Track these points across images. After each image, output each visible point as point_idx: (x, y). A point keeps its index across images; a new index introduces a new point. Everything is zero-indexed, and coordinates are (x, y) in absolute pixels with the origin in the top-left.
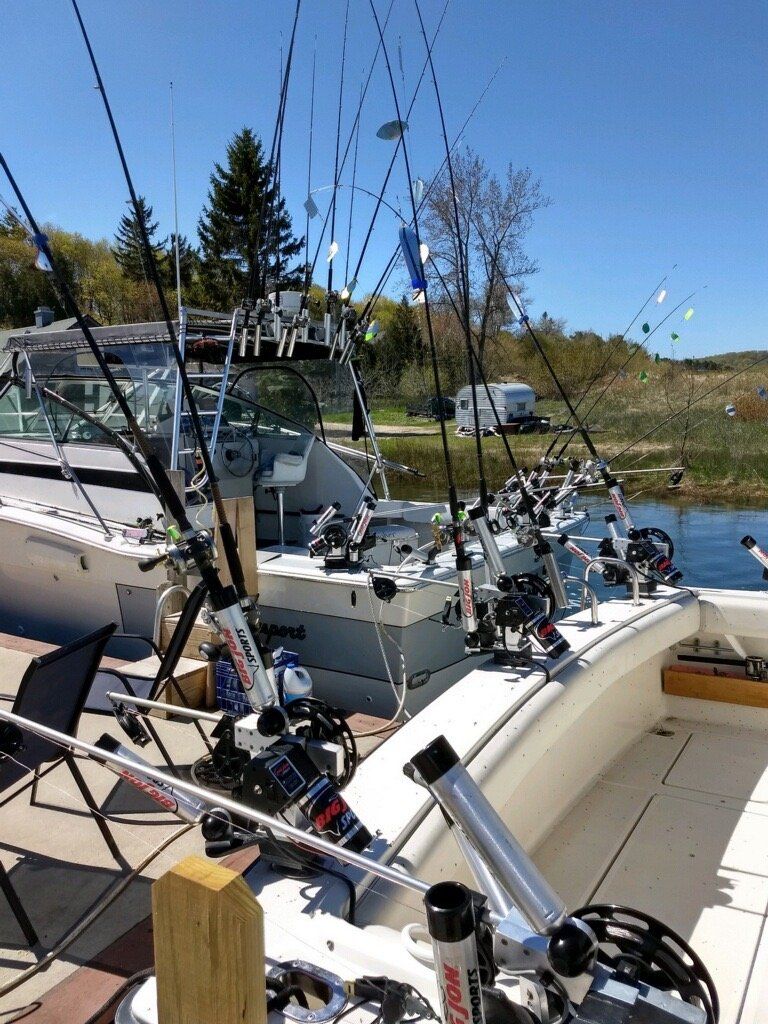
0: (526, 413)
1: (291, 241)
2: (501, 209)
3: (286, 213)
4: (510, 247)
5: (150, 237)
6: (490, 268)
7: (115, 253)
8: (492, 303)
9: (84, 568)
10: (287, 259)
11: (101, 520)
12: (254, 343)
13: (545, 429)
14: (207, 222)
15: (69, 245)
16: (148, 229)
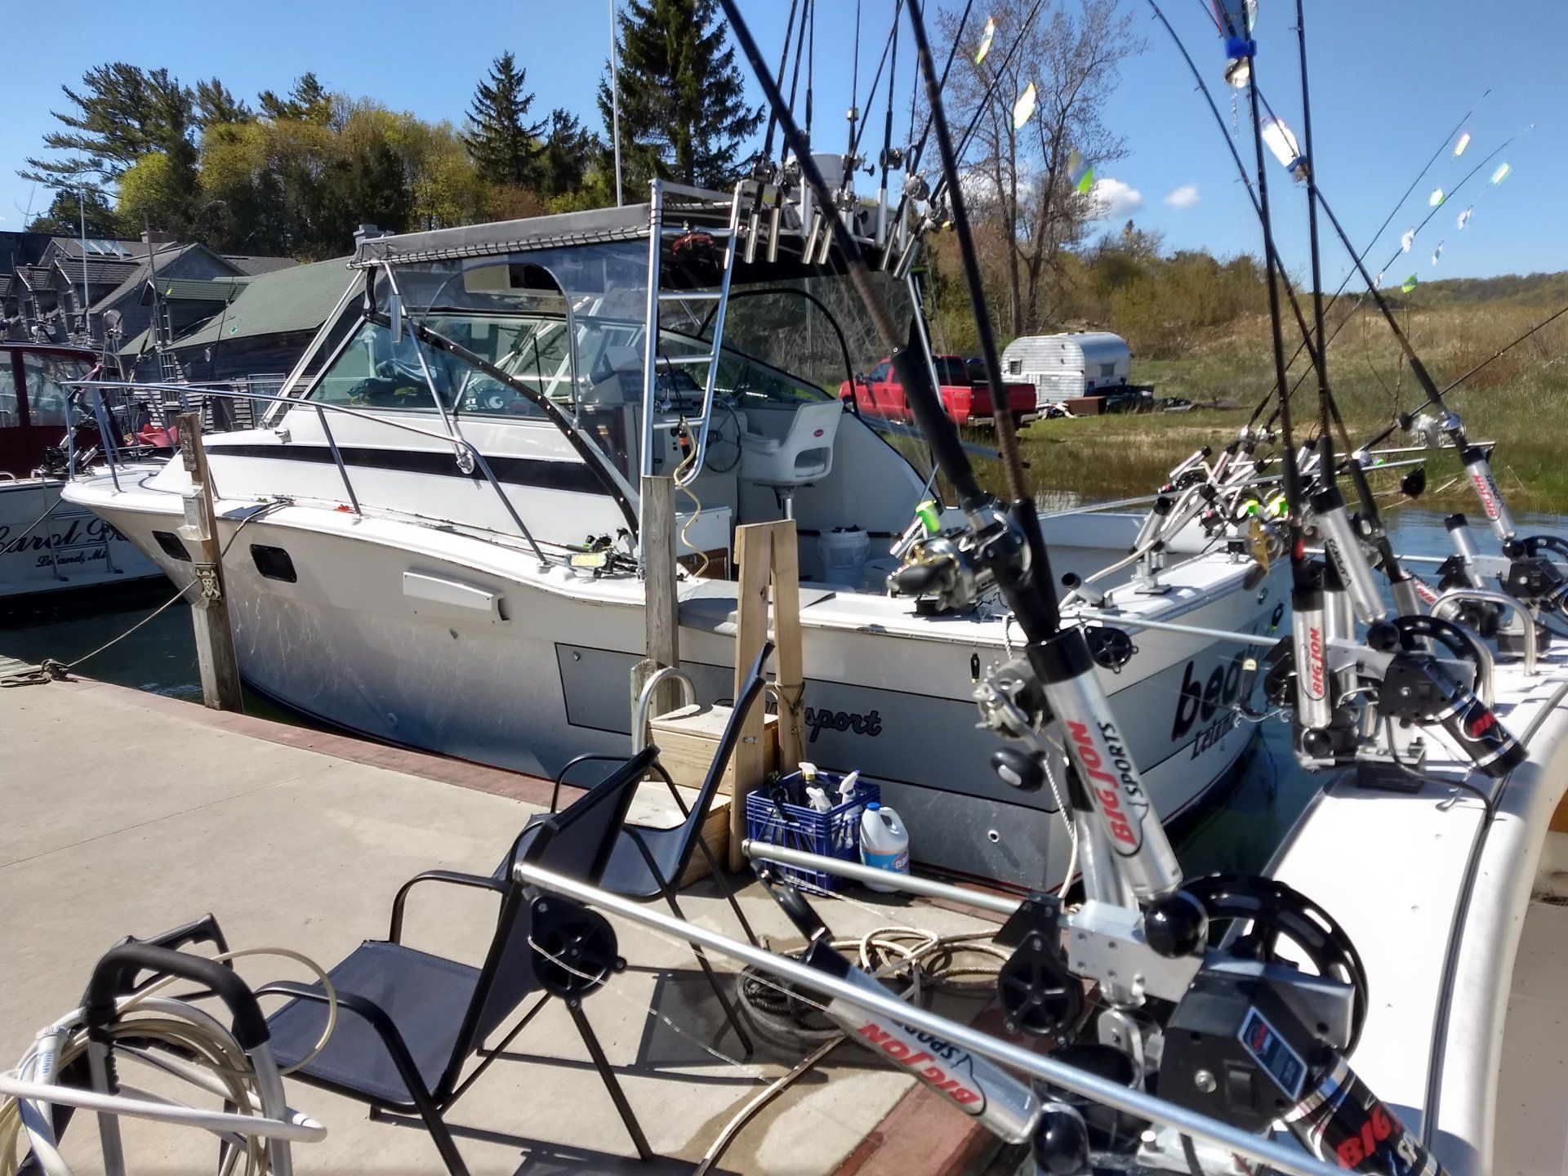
0: (1115, 380)
1: (741, 113)
2: (1070, 55)
3: (734, 70)
4: (1082, 116)
5: (521, 115)
6: (1050, 151)
7: (466, 141)
8: (1051, 207)
9: (504, 617)
10: (738, 143)
11: (532, 542)
12: (768, 240)
13: (1148, 405)
14: (613, 85)
15: (396, 131)
16: (517, 104)
